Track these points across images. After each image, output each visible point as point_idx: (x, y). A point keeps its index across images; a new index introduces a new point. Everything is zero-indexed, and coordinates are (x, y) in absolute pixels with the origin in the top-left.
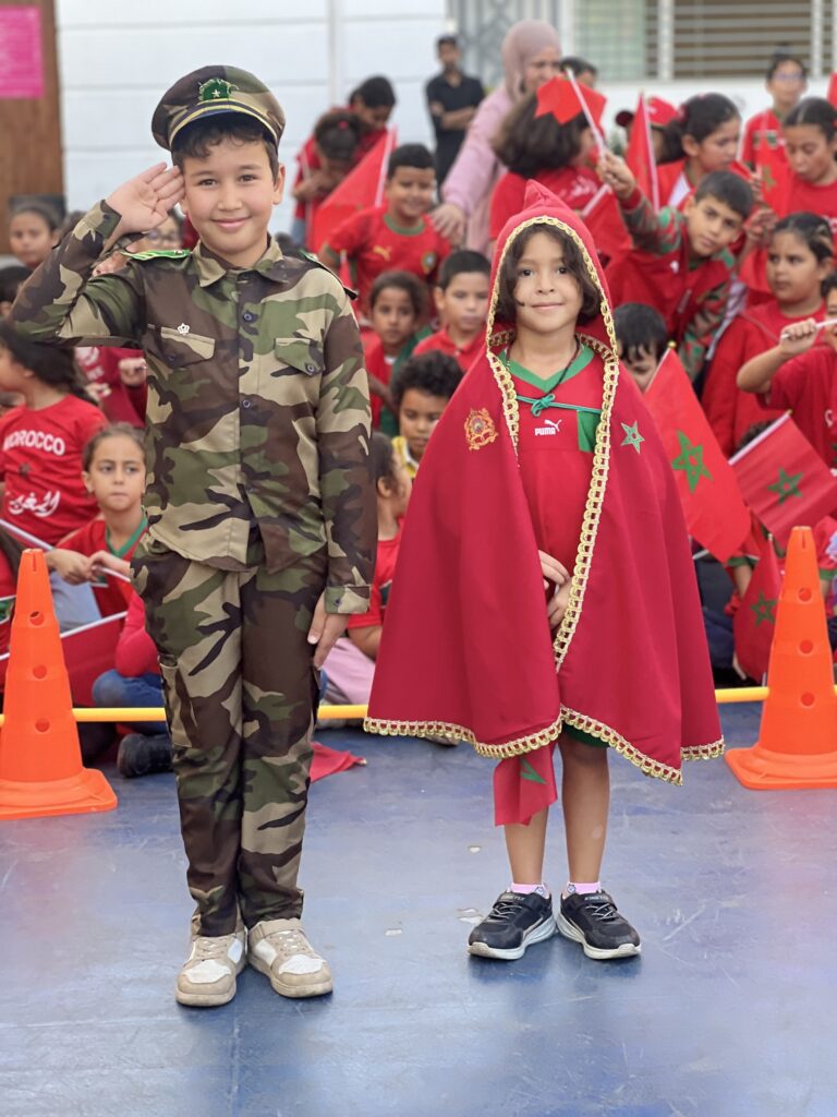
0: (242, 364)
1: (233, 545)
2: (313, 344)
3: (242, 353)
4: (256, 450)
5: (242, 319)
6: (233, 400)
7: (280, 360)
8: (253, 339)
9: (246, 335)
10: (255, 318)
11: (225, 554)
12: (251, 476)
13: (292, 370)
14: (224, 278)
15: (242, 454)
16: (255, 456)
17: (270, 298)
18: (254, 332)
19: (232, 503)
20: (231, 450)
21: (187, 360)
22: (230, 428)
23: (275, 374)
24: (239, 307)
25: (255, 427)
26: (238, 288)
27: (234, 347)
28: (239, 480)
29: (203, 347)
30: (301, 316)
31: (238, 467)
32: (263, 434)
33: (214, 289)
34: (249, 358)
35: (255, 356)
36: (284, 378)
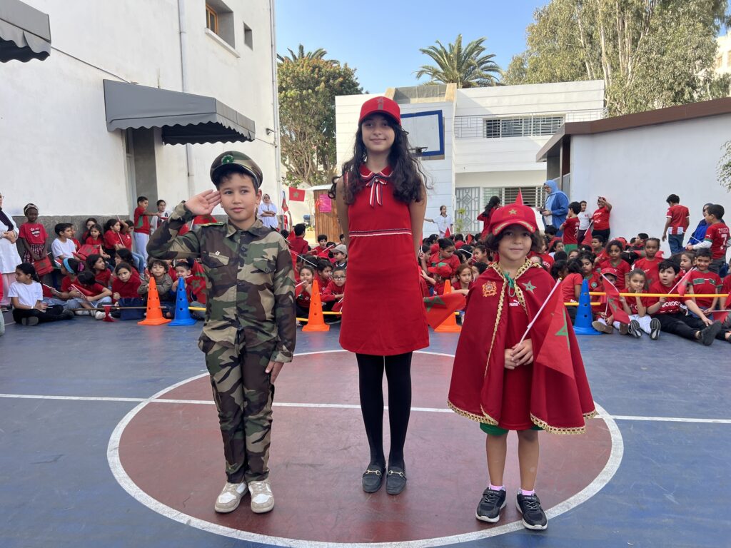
0: (239, 268)
1: (230, 337)
2: (269, 261)
3: (239, 263)
4: (243, 301)
5: (241, 251)
6: (235, 282)
7: (255, 267)
8: (244, 258)
9: (242, 257)
10: (246, 250)
11: (226, 340)
12: (240, 312)
13: (260, 271)
14: (236, 233)
15: (237, 303)
16: (242, 304)
17: (253, 242)
18: (246, 256)
19: (232, 321)
20: (232, 301)
21: (217, 265)
22: (233, 292)
23: (252, 272)
24: (240, 245)
25: (243, 293)
26: (241, 238)
27: (237, 261)
28: (235, 313)
29: (224, 260)
30: (265, 250)
31: (235, 308)
32: (245, 295)
33: (231, 238)
34: (242, 266)
35: (245, 265)
36: (256, 274)
